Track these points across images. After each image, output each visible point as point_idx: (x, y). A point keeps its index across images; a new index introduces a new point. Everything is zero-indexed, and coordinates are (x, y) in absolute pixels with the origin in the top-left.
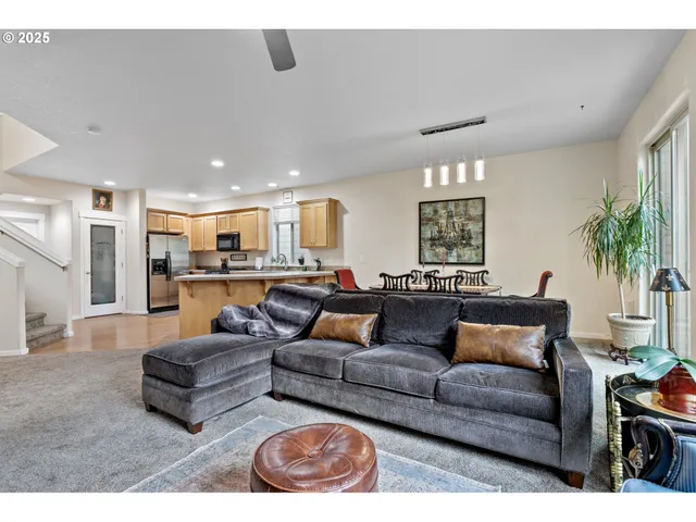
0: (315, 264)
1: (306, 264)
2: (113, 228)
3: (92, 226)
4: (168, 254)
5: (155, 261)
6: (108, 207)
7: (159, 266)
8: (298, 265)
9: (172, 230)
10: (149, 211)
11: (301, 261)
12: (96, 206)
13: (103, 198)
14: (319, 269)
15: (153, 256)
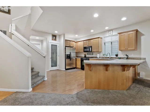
0: (126, 57)
1: (119, 56)
2: (57, 45)
3: (52, 45)
4: (70, 53)
5: (67, 55)
6: (55, 40)
7: (68, 56)
8: (115, 57)
9: (71, 46)
10: (66, 40)
11: (117, 55)
12: (53, 39)
13: (54, 37)
14: (127, 58)
15: (67, 53)
